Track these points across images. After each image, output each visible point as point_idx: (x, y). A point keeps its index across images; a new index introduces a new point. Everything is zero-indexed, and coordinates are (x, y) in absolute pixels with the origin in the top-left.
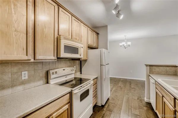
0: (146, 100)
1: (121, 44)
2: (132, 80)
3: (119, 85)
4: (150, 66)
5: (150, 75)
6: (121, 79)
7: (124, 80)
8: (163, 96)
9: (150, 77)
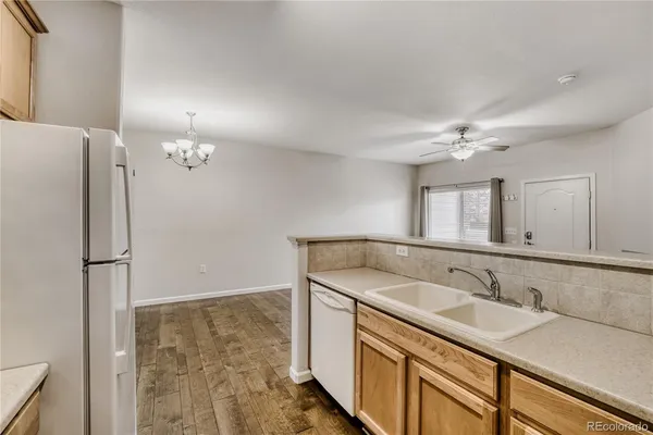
0: (296, 374)
1: (168, 147)
2: (209, 303)
3: (164, 344)
4: (311, 243)
5: (313, 276)
6: (162, 308)
7: (176, 307)
8: (409, 358)
9: (315, 287)
